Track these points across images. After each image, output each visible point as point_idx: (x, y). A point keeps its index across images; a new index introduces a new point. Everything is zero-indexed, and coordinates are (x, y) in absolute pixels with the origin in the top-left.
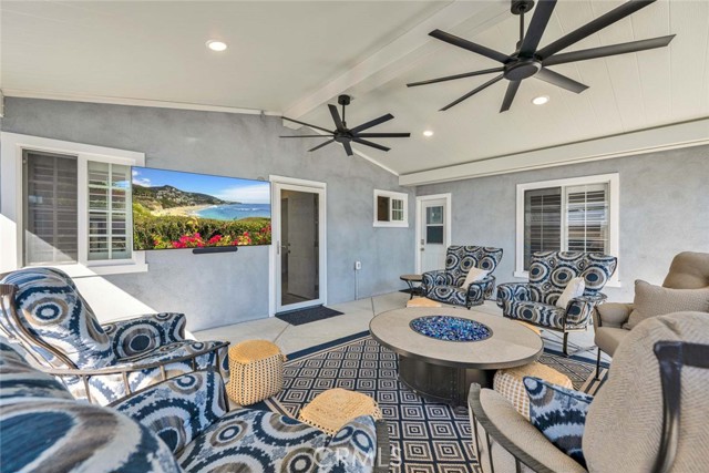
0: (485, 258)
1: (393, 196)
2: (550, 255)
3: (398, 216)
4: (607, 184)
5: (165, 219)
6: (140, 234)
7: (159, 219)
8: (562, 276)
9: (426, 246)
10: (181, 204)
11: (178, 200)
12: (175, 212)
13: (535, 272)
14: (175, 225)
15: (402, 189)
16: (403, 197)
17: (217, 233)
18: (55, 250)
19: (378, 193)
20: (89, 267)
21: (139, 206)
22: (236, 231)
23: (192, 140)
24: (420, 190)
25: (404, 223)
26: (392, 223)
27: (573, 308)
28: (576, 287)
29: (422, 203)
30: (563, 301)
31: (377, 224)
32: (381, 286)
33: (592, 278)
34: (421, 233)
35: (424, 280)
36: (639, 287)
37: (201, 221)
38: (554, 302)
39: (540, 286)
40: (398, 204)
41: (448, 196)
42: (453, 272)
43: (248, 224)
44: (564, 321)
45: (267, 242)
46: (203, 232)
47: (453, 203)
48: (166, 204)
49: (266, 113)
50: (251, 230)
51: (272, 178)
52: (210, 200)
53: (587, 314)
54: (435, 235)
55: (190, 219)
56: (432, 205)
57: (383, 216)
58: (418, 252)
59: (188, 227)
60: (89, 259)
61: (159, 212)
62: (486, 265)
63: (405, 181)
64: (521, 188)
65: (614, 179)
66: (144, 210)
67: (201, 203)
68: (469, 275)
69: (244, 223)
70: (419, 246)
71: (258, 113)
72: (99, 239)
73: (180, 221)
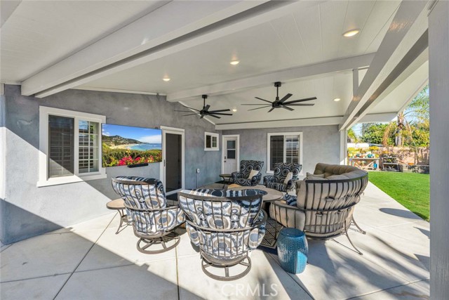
0: (257, 166)
1: (213, 135)
2: (281, 164)
3: (215, 145)
4: (299, 136)
5: (116, 150)
6: (105, 157)
7: (113, 150)
8: (285, 172)
9: (227, 160)
10: (123, 144)
11: (122, 142)
12: (120, 147)
13: (276, 171)
14: (120, 153)
15: (216, 131)
16: (217, 135)
17: (139, 156)
18: (63, 168)
19: (206, 134)
20: (80, 177)
21: (105, 144)
22: (147, 155)
23: (126, 108)
24: (224, 132)
25: (217, 149)
26: (212, 149)
27: (289, 183)
28: (290, 176)
29: (225, 138)
30: (286, 181)
31: (206, 149)
32: (208, 180)
33: (295, 173)
34: (224, 153)
35: (232, 176)
36: (308, 174)
37: (132, 151)
38: (283, 182)
39: (278, 176)
40: (215, 139)
41: (238, 136)
42: (244, 172)
43: (152, 152)
44: (287, 188)
45: (160, 161)
46: (132, 156)
47: (240, 140)
48: (116, 143)
49: (160, 94)
50: (154, 155)
51: (162, 127)
52: (136, 142)
53: (294, 185)
54: (231, 155)
55: (127, 150)
56: (229, 139)
57: (208, 146)
58: (223, 163)
59: (126, 154)
60: (80, 172)
61: (113, 147)
62: (257, 169)
63: (218, 128)
64: (269, 135)
65: (301, 134)
66: (107, 146)
67: (132, 143)
68: (251, 174)
69: (150, 152)
70: (223, 160)
71: (156, 94)
72: (85, 161)
73: (122, 151)
